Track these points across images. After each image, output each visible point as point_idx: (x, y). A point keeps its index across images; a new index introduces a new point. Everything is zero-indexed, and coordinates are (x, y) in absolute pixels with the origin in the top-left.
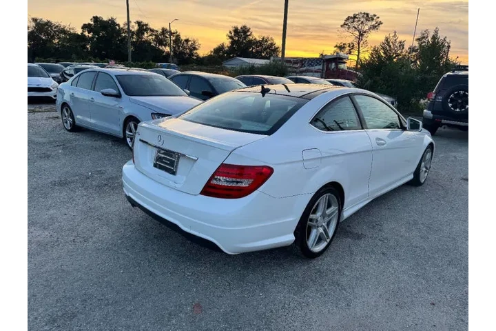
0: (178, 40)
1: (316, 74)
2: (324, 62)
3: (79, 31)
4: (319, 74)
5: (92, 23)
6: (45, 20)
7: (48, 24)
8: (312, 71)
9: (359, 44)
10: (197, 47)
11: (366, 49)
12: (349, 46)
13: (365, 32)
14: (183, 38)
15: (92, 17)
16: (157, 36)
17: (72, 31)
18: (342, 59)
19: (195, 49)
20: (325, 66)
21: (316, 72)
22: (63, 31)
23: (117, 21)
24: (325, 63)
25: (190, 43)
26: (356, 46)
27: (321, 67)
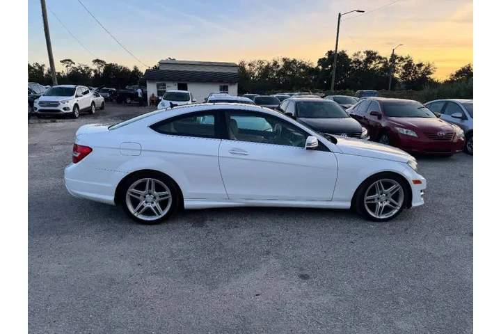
0: (409, 66)
3: (315, 65)
5: (327, 57)
6: (291, 59)
7: (294, 62)
10: (432, 71)
14: (416, 62)
15: (327, 52)
16: (386, 63)
17: (310, 66)
19: (429, 73)
22: (304, 66)
23: (347, 53)
25: (423, 68)
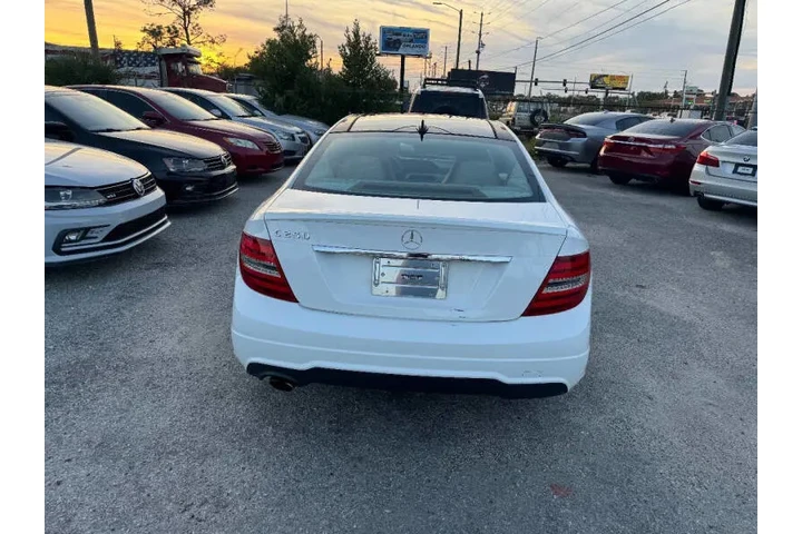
1: (149, 82)
2: (161, 60)
4: (156, 82)
8: (140, 76)
9: (186, 29)
11: (199, 39)
12: (169, 31)
13: (192, 9)
18: (191, 56)
20: (165, 68)
21: (148, 77)
24: (163, 63)
26: (182, 31)
27: (156, 69)
